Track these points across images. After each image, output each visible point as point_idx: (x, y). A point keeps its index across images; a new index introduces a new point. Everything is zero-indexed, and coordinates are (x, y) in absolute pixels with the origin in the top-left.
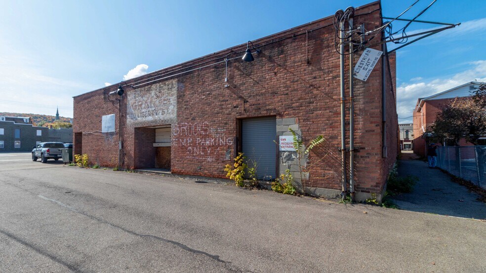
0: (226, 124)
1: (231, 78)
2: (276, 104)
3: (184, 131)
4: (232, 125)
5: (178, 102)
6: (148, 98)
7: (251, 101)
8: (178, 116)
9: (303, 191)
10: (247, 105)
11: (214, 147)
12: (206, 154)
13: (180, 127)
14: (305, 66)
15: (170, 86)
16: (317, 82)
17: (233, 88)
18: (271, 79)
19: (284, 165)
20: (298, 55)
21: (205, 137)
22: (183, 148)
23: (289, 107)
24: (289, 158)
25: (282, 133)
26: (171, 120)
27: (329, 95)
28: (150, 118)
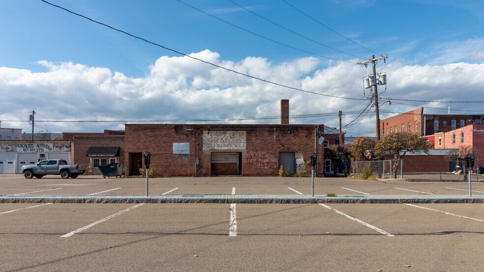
0: (275, 154)
1: (277, 136)
2: (295, 148)
3: (251, 156)
4: (277, 154)
5: (247, 142)
6: (224, 137)
7: (286, 146)
8: (247, 148)
9: (306, 175)
10: (284, 147)
11: (268, 163)
12: (264, 166)
13: (248, 154)
14: (305, 138)
15: (241, 134)
16: (308, 143)
17: (278, 140)
18: (293, 139)
19: (298, 168)
20: (303, 134)
21: (264, 158)
22: (251, 164)
23: (300, 150)
24: (300, 166)
25: (297, 158)
26: (242, 150)
27: (312, 147)
28: (226, 148)
